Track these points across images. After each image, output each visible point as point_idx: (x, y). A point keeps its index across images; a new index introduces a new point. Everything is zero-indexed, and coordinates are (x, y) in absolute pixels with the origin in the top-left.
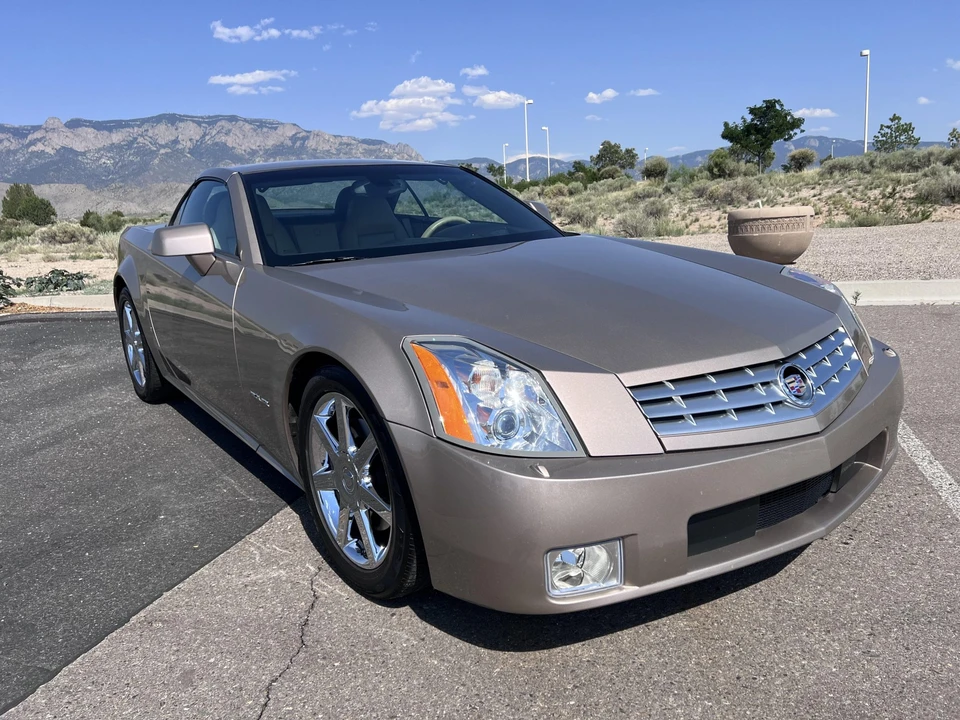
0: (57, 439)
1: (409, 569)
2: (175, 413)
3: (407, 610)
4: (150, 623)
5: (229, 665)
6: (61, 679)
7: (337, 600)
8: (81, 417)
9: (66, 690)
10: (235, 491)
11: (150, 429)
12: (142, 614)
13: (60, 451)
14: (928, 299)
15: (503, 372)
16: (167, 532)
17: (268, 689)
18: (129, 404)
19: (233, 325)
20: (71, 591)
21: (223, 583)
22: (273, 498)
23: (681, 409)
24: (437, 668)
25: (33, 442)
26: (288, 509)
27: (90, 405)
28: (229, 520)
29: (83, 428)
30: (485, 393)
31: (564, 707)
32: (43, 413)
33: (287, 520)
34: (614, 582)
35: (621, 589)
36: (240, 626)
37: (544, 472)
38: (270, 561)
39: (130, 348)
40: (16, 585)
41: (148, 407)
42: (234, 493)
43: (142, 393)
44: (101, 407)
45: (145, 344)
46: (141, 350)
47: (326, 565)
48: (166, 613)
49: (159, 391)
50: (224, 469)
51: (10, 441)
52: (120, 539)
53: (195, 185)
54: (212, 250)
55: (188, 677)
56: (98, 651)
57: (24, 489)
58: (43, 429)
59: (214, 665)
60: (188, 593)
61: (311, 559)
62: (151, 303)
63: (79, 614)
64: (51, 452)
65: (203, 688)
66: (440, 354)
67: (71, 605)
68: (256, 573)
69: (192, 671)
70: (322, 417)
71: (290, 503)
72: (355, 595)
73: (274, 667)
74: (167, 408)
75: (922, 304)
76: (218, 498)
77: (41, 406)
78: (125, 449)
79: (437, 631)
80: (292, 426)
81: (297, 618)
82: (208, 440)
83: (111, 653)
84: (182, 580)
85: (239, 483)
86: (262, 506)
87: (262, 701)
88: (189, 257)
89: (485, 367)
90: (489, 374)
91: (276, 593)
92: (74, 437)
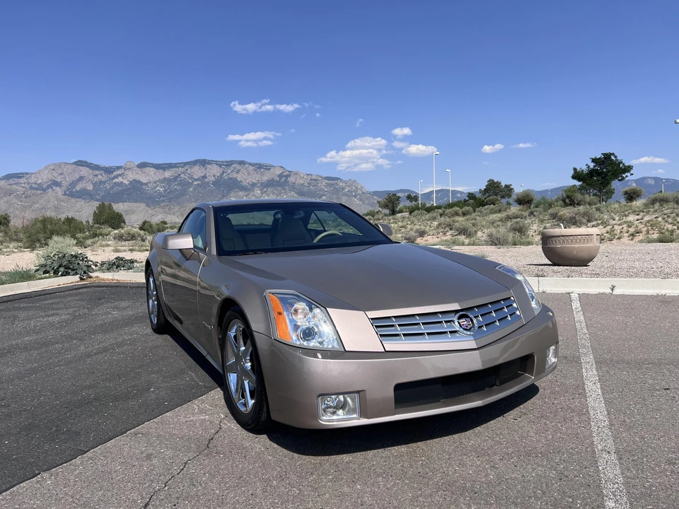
0: (105, 350)
1: (262, 410)
2: (171, 339)
3: (265, 436)
4: (136, 434)
5: (169, 453)
6: (89, 454)
7: (230, 430)
8: (120, 339)
9: (91, 458)
10: (193, 379)
11: (155, 347)
12: (133, 430)
13: (106, 356)
14: (663, 292)
15: (311, 309)
16: (153, 396)
17: (186, 463)
18: (146, 334)
19: (198, 288)
20: (100, 419)
21: (176, 420)
22: (212, 383)
23: (398, 331)
24: (270, 460)
25: (92, 351)
26: (219, 389)
27: (125, 334)
28: (186, 392)
29: (119, 345)
30: (300, 319)
31: (326, 478)
32: (99, 337)
33: (218, 394)
34: (355, 416)
35: (358, 419)
36: (179, 438)
37: (319, 356)
38: (201, 412)
39: (151, 301)
40: (74, 415)
41: (157, 336)
42: (193, 380)
43: (154, 328)
44: (131, 335)
45: (158, 299)
46: (156, 303)
47: (230, 415)
48: (144, 431)
49: (163, 327)
50: (190, 368)
51: (80, 350)
52: (129, 398)
53: (192, 211)
54: (192, 247)
55: (149, 457)
56: (108, 444)
57: (84, 373)
58: (98, 345)
59: (163, 452)
60: (157, 423)
61: (223, 411)
62: (163, 277)
63: (102, 428)
64: (100, 356)
65: (155, 461)
66: (281, 299)
67: (99, 425)
68: (193, 417)
69: (151, 454)
70: (232, 333)
71: (220, 386)
72: (240, 428)
73: (191, 455)
74: (167, 337)
75: (658, 294)
76: (184, 382)
77: (99, 333)
78: (140, 356)
79: (276, 446)
80: (219, 339)
81: (208, 437)
82: (185, 354)
83: (115, 445)
84: (156, 417)
85: (197, 375)
86: (205, 387)
87: (181, 468)
88: (180, 250)
89: (301, 306)
90: (303, 309)
91: (201, 426)
92: (114, 349)
